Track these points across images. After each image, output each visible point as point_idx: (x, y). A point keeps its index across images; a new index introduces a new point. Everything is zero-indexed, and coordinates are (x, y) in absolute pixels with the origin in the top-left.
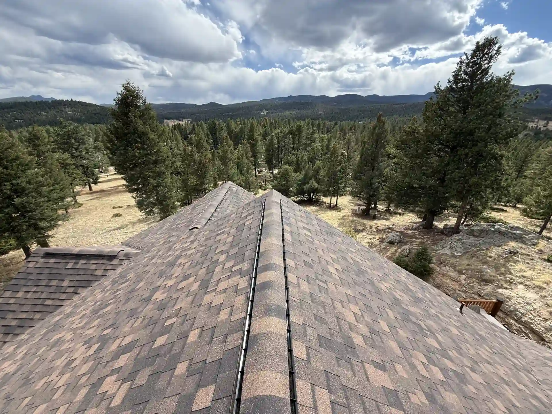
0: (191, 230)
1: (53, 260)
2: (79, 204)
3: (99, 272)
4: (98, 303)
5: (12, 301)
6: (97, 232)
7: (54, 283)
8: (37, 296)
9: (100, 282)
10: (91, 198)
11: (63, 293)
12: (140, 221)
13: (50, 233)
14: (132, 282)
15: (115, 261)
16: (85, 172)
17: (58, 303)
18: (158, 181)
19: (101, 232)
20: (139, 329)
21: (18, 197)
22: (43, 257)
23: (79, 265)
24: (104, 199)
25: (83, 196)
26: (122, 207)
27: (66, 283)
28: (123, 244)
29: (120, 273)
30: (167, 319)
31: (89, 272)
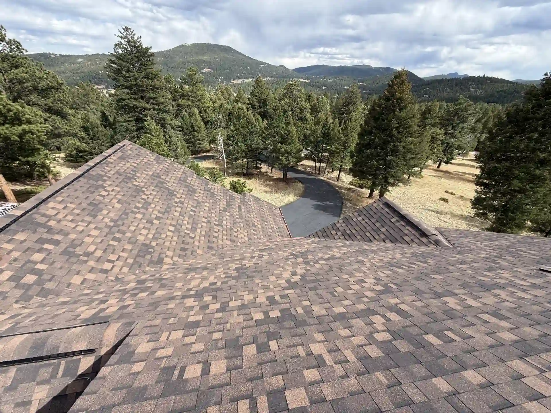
0: (541, 270)
1: (387, 210)
2: (421, 175)
3: (406, 238)
4: (395, 260)
5: (355, 219)
6: (418, 205)
7: (378, 225)
8: (366, 225)
9: (403, 246)
10: (435, 175)
11: (378, 235)
12: (462, 217)
13: (390, 188)
14: (430, 267)
15: (424, 240)
16: (445, 149)
17: (372, 239)
18: (525, 186)
19: (421, 207)
20: (417, 309)
21: (391, 155)
22: (383, 204)
23: (399, 224)
24: (443, 180)
25: (428, 170)
26: (454, 195)
27: (383, 230)
28: (436, 229)
29: (422, 251)
30: (450, 330)
31: (401, 234)
